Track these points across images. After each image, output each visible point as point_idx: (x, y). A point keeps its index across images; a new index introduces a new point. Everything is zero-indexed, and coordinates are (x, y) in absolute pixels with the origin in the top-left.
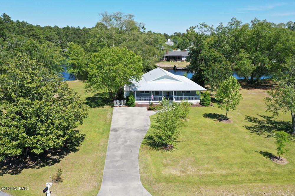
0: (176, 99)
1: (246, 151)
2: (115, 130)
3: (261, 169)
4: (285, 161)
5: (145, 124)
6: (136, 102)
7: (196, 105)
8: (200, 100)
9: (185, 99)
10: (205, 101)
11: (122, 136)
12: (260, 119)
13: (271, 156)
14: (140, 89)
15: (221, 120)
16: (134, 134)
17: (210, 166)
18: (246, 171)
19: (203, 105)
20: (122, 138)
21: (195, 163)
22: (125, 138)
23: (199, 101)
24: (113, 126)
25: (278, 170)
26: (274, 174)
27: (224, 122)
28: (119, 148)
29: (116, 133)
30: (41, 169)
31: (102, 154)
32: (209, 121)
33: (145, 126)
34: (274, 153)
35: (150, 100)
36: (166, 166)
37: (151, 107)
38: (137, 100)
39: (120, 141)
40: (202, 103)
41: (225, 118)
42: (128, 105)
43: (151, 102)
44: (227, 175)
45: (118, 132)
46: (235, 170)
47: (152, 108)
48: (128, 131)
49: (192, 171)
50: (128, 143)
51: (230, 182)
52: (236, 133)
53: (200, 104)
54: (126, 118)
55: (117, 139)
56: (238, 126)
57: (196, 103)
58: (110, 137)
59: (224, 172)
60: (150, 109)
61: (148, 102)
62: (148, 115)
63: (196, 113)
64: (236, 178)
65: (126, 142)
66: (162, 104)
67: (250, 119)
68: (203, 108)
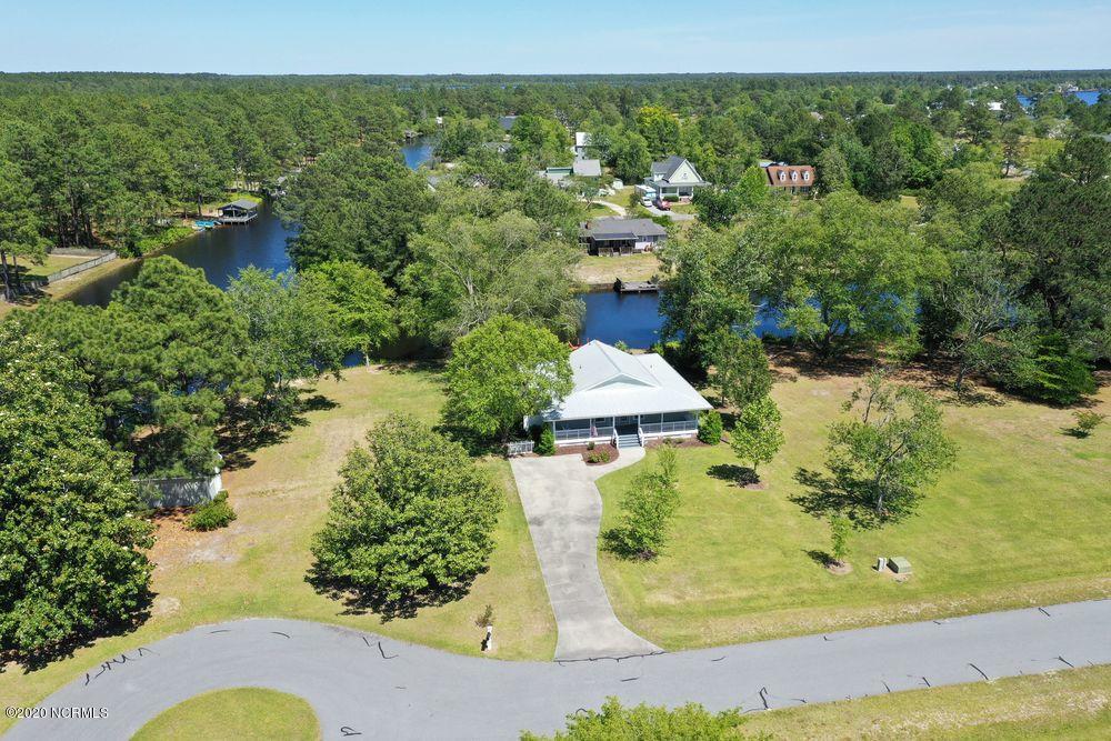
0: (645, 430)
1: (784, 553)
2: (538, 522)
3: (805, 585)
4: (848, 568)
5: (592, 503)
6: (556, 442)
7: (690, 444)
8: (699, 427)
9: (666, 430)
10: (709, 433)
11: (556, 535)
13: (825, 560)
14: (566, 415)
15: (744, 483)
16: (576, 528)
17: (722, 585)
18: (780, 590)
19: (707, 443)
20: (556, 539)
21: (698, 581)
22: (562, 538)
23: (696, 431)
24: (530, 511)
25: (831, 585)
26: (823, 592)
27: (750, 489)
28: (561, 561)
29: (540, 528)
30: (445, 606)
31: (535, 575)
32: (720, 485)
33: (593, 508)
34: (832, 553)
35: (586, 435)
36: (649, 589)
37: (593, 455)
38: (559, 438)
39: (557, 545)
40: (704, 438)
41: (755, 480)
42: (540, 452)
43: (591, 439)
44: (751, 599)
45: (545, 527)
46: (763, 590)
47: (595, 459)
48: (563, 521)
49: (693, 595)
50: (573, 550)
51: (754, 610)
52: (771, 515)
53: (698, 437)
54: (547, 488)
55: (549, 540)
56: (776, 498)
57: (689, 436)
58: (535, 537)
59: (744, 594)
60: (591, 462)
61: (584, 440)
62: (590, 479)
63: (692, 465)
64: (762, 602)
65: (566, 546)
66: (613, 444)
67: (804, 477)
68: (706, 449)
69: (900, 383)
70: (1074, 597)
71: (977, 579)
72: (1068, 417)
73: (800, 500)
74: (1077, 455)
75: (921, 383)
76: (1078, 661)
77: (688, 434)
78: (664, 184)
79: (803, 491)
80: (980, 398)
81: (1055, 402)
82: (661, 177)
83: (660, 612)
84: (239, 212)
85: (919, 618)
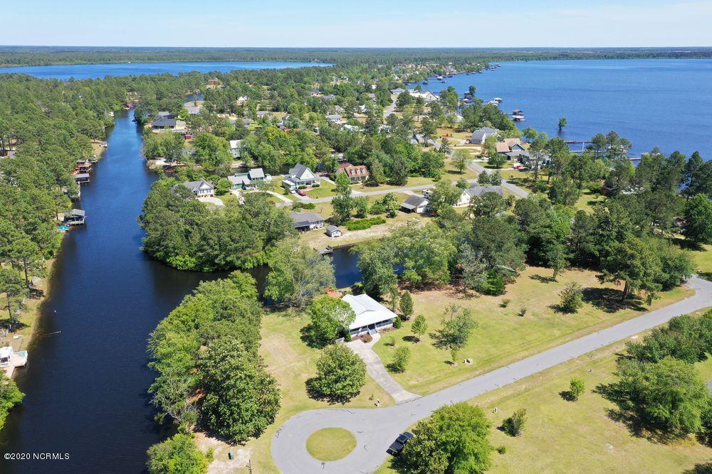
0: (378, 327)
1: (438, 363)
3: (448, 371)
4: (457, 365)
5: (375, 356)
6: (351, 337)
7: (393, 329)
8: (393, 323)
9: (384, 326)
10: (397, 324)
12: (438, 334)
13: (449, 363)
14: (352, 328)
15: (416, 342)
17: (427, 376)
18: (442, 374)
19: (397, 328)
21: (420, 375)
23: (392, 325)
25: (454, 370)
26: (453, 372)
27: (419, 343)
28: (379, 377)
30: (356, 398)
31: (374, 383)
32: (410, 344)
33: (377, 358)
34: (451, 361)
35: (359, 333)
36: (408, 381)
37: (364, 339)
38: (352, 335)
40: (396, 326)
41: (417, 340)
42: (348, 341)
43: (361, 334)
44: (435, 378)
46: (438, 375)
47: (367, 341)
49: (421, 380)
50: (380, 373)
51: (438, 381)
52: (429, 351)
53: (394, 327)
56: (427, 345)
59: (433, 377)
60: (365, 342)
62: (369, 348)
63: (397, 338)
64: (440, 378)
65: (378, 372)
66: (368, 333)
67: (432, 336)
68: (398, 330)
69: (443, 292)
70: (513, 362)
71: (489, 361)
72: (499, 300)
73: (434, 345)
74: (505, 315)
75: (451, 291)
76: (519, 377)
77: (390, 326)
78: (298, 180)
79: (434, 341)
80: (472, 296)
81: (494, 294)
82: (295, 176)
83: (415, 386)
84: (79, 218)
85: (480, 375)
